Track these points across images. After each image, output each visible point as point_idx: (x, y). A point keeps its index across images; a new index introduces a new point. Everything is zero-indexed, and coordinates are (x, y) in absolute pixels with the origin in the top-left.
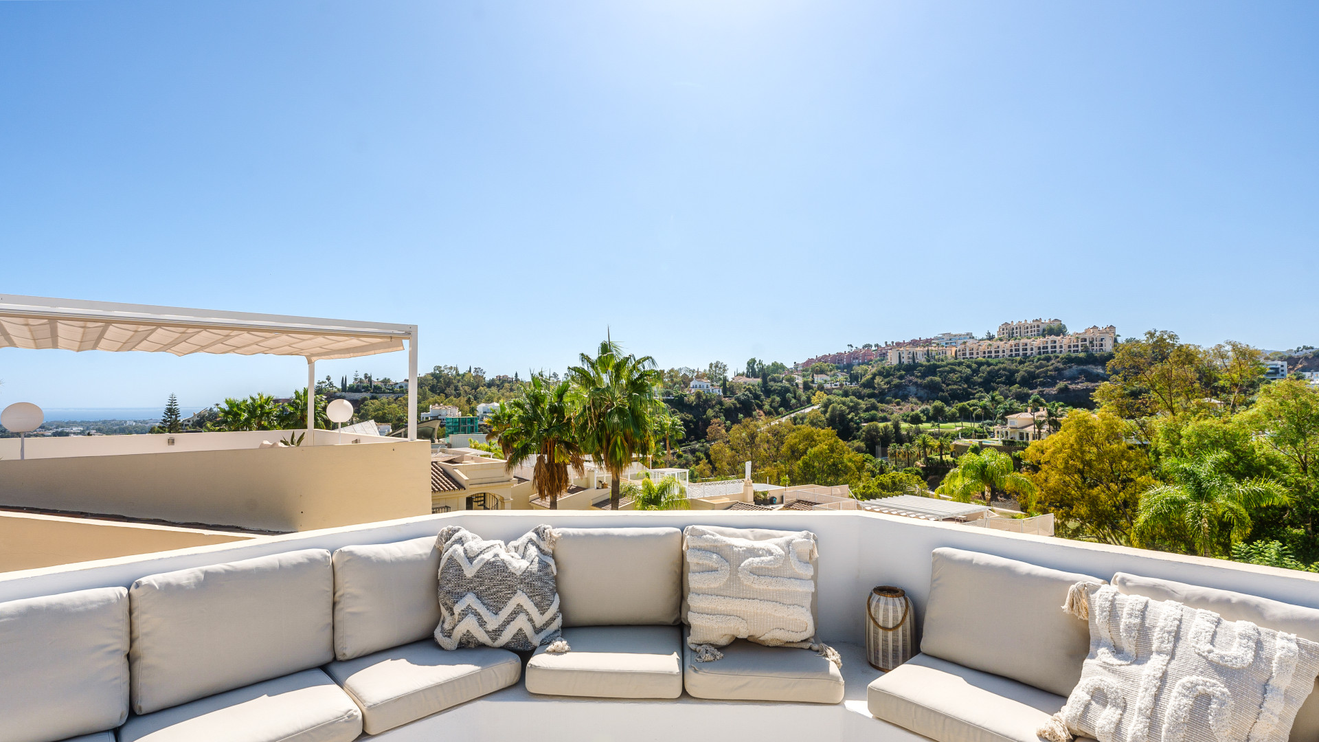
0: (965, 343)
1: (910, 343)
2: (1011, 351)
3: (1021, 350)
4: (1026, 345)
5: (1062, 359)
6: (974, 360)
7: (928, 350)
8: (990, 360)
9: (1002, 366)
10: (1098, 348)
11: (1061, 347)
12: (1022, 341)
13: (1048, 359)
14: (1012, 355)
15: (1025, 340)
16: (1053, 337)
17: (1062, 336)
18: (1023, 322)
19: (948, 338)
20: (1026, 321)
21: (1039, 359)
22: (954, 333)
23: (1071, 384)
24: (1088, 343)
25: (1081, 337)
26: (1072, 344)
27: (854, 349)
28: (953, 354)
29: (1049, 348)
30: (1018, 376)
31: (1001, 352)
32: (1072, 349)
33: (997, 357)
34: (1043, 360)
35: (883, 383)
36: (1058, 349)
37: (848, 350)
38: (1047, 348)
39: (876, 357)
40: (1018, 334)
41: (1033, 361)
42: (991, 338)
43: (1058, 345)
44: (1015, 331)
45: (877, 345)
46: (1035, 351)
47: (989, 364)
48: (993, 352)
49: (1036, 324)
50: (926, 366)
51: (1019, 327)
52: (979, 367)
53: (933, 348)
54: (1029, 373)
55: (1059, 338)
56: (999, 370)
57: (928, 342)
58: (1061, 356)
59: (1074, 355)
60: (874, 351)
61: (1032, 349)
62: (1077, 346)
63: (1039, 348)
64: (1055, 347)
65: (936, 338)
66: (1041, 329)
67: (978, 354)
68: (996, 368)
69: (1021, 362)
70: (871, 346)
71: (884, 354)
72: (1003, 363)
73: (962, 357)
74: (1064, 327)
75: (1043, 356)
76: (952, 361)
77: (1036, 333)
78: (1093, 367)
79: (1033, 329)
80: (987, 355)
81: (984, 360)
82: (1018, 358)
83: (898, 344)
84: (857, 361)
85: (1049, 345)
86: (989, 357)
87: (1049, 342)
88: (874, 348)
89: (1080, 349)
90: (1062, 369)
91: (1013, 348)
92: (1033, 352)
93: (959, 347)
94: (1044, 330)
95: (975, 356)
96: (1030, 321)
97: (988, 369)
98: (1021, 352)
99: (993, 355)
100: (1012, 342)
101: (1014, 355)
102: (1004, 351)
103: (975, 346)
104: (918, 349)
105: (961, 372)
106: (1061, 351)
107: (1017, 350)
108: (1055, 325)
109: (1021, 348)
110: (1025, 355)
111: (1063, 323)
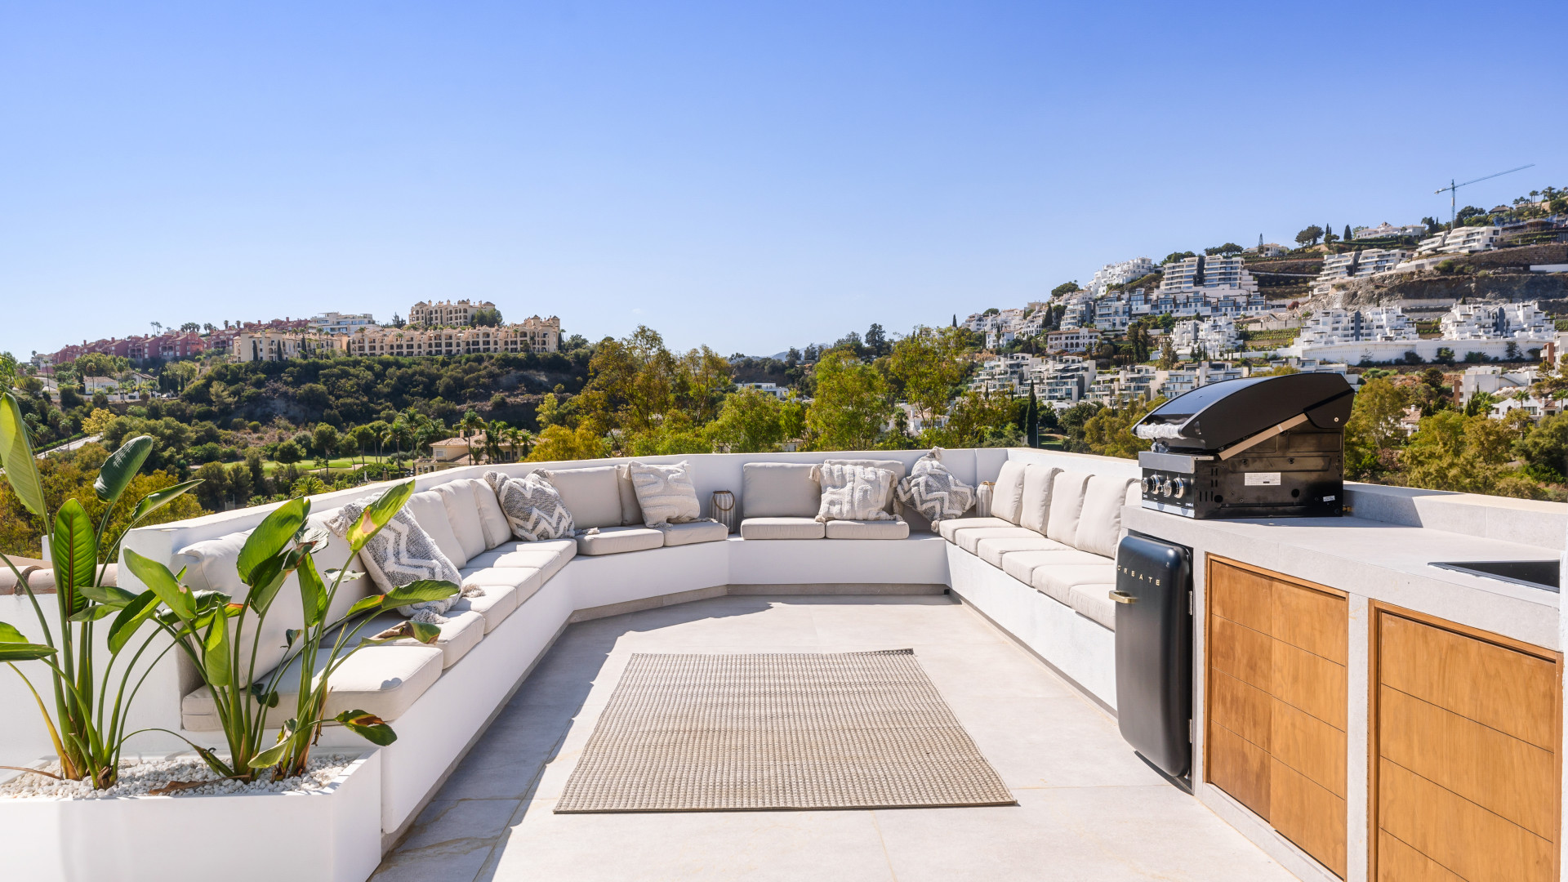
0: (362, 330)
1: (269, 326)
2: (430, 345)
3: (443, 345)
4: (451, 337)
5: (497, 360)
6: (376, 358)
7: (303, 340)
8: (400, 358)
9: (415, 368)
10: (540, 346)
11: (496, 343)
12: (445, 332)
13: (480, 360)
14: (431, 351)
15: (448, 331)
16: (485, 329)
17: (496, 327)
18: (445, 303)
19: (335, 321)
20: (449, 301)
21: (468, 360)
22: (343, 313)
23: (509, 397)
24: (528, 339)
25: (520, 330)
26: (509, 340)
27: (163, 332)
28: (345, 347)
29: (481, 343)
30: (441, 385)
31: (415, 346)
32: (510, 347)
33: (410, 354)
34: (473, 361)
35: (226, 393)
36: (492, 346)
37: (151, 332)
38: (478, 343)
39: (208, 347)
40: (439, 321)
41: (460, 363)
42: (399, 324)
43: (491, 339)
44: (434, 316)
45: (208, 326)
46: (463, 346)
47: (399, 366)
48: (405, 347)
49: (462, 307)
50: (300, 365)
51: (440, 310)
52: (385, 369)
53: (312, 336)
54: (455, 379)
55: (493, 330)
56: (414, 374)
57: (302, 326)
58: (496, 355)
59: (511, 355)
60: (204, 336)
61: (458, 345)
62: (516, 343)
63: (468, 344)
64: (488, 343)
65: (316, 320)
66: (469, 315)
67: (382, 348)
68: (410, 371)
69: (444, 364)
70: (198, 327)
71: (224, 342)
72: (419, 364)
73: (358, 352)
74: (499, 314)
75: (473, 355)
76: (343, 358)
77: (462, 321)
78: (535, 372)
79: (459, 315)
80: (395, 351)
81: (391, 358)
82: (440, 358)
83: (249, 326)
84: (171, 353)
85: (481, 340)
86: (398, 354)
87: (481, 336)
88: (202, 331)
89: (519, 346)
90: (498, 375)
91: (433, 342)
92: (460, 348)
93: (354, 336)
94: (473, 317)
95: (378, 352)
96: (454, 302)
97: (398, 373)
98: (444, 349)
99: (405, 350)
100: (431, 333)
101: (434, 352)
102: (420, 346)
103: (378, 336)
104: (287, 336)
105: (357, 377)
106: (496, 349)
107: (438, 345)
108: (487, 311)
109: (443, 342)
110: (449, 352)
111: (497, 308)
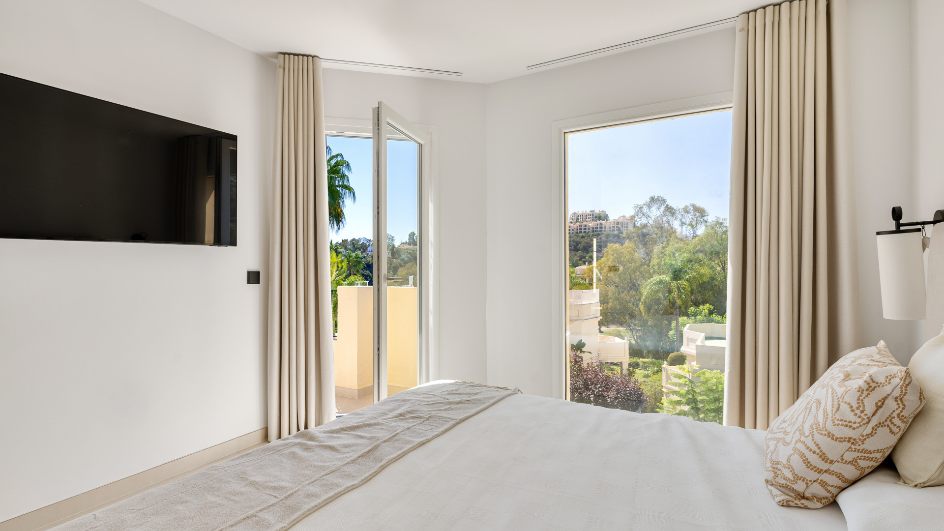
2: (577, 229)
3: (583, 229)
4: (586, 226)
12: (583, 223)
14: (577, 232)
15: (585, 223)
17: (606, 221)
18: (584, 212)
20: (586, 211)
30: (580, 246)
31: (571, 230)
32: (611, 229)
34: (595, 235)
36: (603, 229)
38: (597, 228)
40: (581, 220)
41: (589, 236)
43: (603, 226)
46: (591, 229)
51: (582, 215)
55: (604, 222)
61: (589, 229)
62: (614, 227)
72: (572, 237)
74: (607, 215)
82: (581, 234)
85: (599, 226)
87: (599, 224)
91: (578, 228)
96: (588, 212)
98: (583, 231)
100: (578, 224)
101: (579, 232)
102: (573, 230)
106: (605, 230)
107: (581, 229)
109: (583, 228)
110: (585, 232)
111: (607, 213)
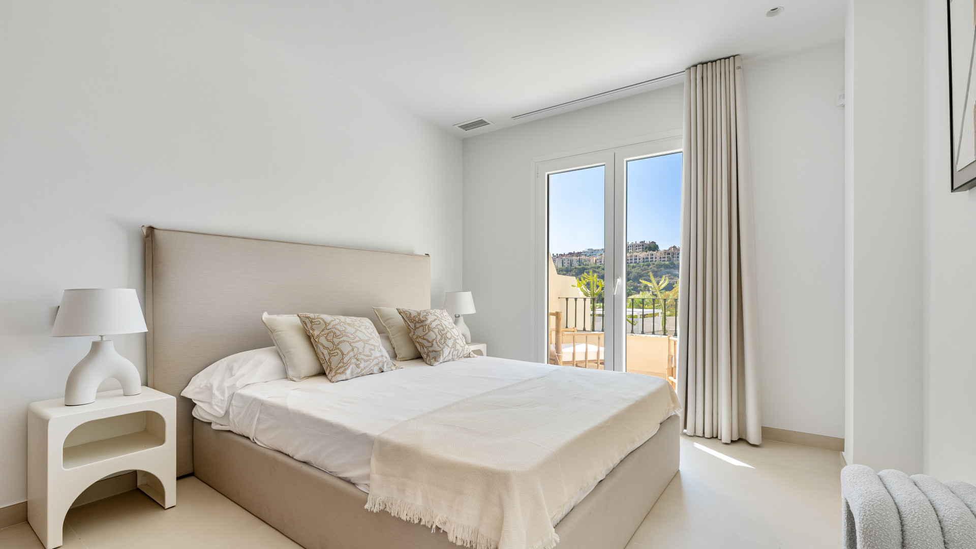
0: (602, 254)
1: (567, 255)
5: (656, 265)
7: (580, 259)
10: (675, 259)
11: (656, 258)
13: (649, 265)
16: (651, 252)
19: (591, 252)
21: (643, 265)
24: (670, 256)
25: (667, 252)
26: (662, 256)
28: (594, 261)
29: (649, 258)
44: (629, 248)
49: (642, 244)
50: (578, 269)
53: (583, 257)
54: (638, 273)
57: (579, 254)
58: (656, 263)
59: (663, 263)
63: (644, 259)
64: (652, 258)
65: (584, 252)
66: (644, 247)
69: (634, 267)
73: (599, 263)
75: (646, 263)
76: (594, 265)
77: (642, 249)
78: (673, 270)
79: (641, 246)
83: (561, 255)
89: (666, 259)
90: (657, 272)
92: (640, 261)
93: (598, 257)
94: (646, 248)
104: (574, 258)
105: (599, 272)
108: (652, 246)
